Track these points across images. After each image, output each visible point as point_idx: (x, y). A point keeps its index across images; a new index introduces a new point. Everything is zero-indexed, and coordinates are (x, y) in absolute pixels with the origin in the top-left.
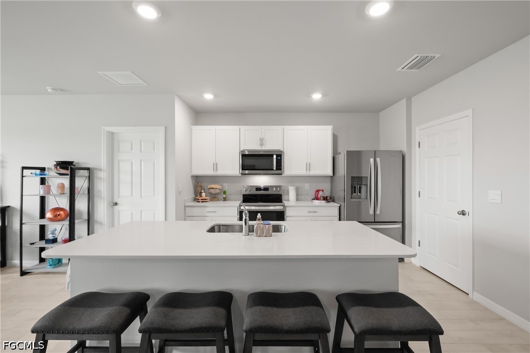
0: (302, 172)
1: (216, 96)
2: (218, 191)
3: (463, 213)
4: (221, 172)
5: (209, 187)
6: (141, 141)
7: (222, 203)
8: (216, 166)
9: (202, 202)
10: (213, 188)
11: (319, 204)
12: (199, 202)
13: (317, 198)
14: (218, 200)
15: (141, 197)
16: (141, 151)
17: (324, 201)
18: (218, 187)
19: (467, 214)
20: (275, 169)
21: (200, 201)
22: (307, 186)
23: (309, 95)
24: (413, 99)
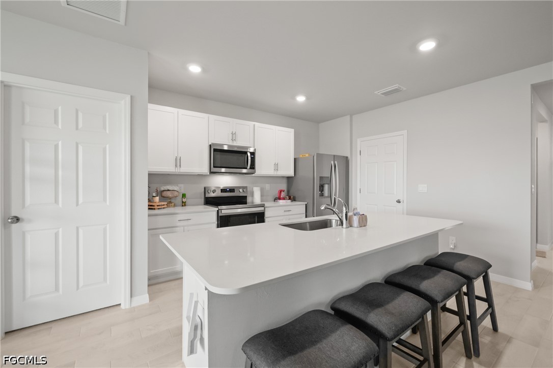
0: (271, 172)
1: (204, 70)
2: (176, 193)
3: (399, 202)
4: (184, 169)
5: (162, 189)
6: (77, 111)
7: (179, 210)
8: (178, 162)
9: (158, 209)
10: (168, 190)
11: (284, 204)
12: (154, 209)
13: (280, 199)
14: (175, 206)
15: (77, 204)
16: (77, 128)
17: (290, 201)
18: (176, 189)
19: (402, 202)
20: (249, 167)
21: (156, 207)
22: (267, 187)
23: (293, 97)
24: (353, 116)
